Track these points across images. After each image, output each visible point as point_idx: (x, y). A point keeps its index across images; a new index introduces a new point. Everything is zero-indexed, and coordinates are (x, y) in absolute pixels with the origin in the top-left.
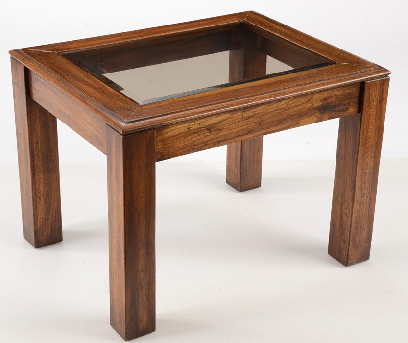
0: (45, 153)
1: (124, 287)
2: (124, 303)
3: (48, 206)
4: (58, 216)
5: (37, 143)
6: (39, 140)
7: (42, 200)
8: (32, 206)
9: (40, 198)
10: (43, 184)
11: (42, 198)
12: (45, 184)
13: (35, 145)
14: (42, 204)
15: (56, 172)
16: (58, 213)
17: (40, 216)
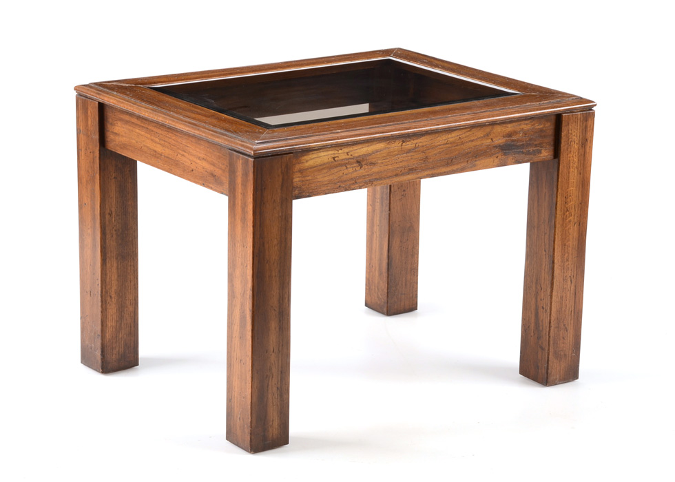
0: (121, 230)
1: (250, 372)
2: (249, 397)
3: (121, 308)
4: (134, 327)
5: (110, 214)
6: (113, 210)
7: (113, 300)
8: (100, 308)
9: (111, 297)
10: (116, 276)
11: (113, 296)
12: (118, 276)
13: (107, 216)
14: (114, 305)
15: (133, 259)
16: (134, 322)
17: (111, 323)
